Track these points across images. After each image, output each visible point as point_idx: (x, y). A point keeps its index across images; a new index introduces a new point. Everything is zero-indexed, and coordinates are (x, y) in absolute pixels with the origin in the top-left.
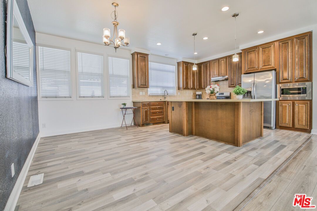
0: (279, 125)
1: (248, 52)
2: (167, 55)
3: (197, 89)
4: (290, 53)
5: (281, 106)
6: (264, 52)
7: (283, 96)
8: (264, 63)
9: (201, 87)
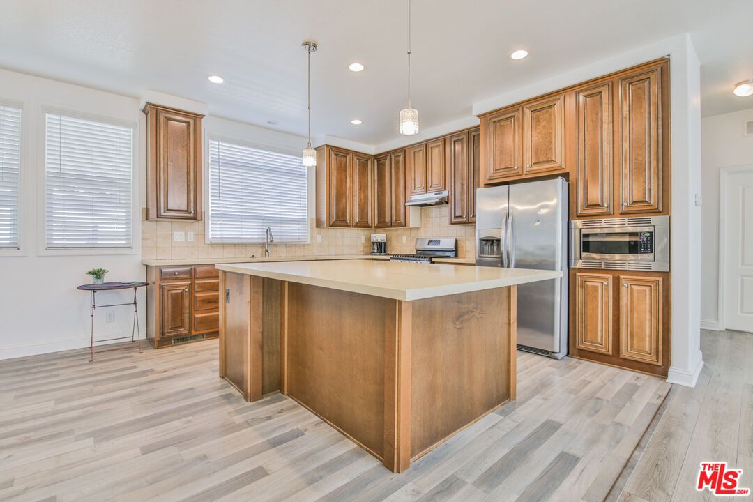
0: (577, 347)
1: (494, 122)
2: (274, 123)
3: (376, 227)
4: (605, 126)
5: (582, 287)
6: (536, 120)
7: (587, 258)
8: (536, 153)
9: (385, 222)
